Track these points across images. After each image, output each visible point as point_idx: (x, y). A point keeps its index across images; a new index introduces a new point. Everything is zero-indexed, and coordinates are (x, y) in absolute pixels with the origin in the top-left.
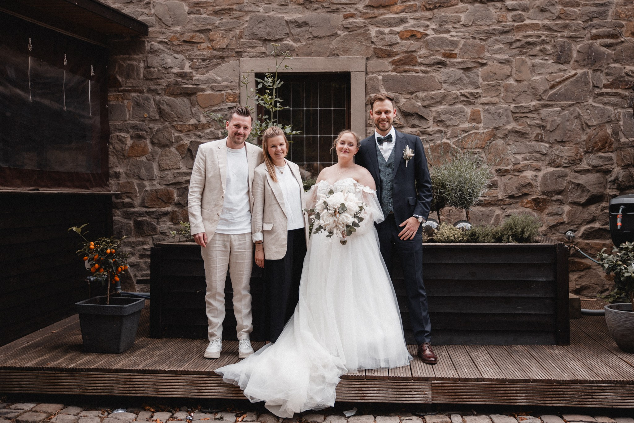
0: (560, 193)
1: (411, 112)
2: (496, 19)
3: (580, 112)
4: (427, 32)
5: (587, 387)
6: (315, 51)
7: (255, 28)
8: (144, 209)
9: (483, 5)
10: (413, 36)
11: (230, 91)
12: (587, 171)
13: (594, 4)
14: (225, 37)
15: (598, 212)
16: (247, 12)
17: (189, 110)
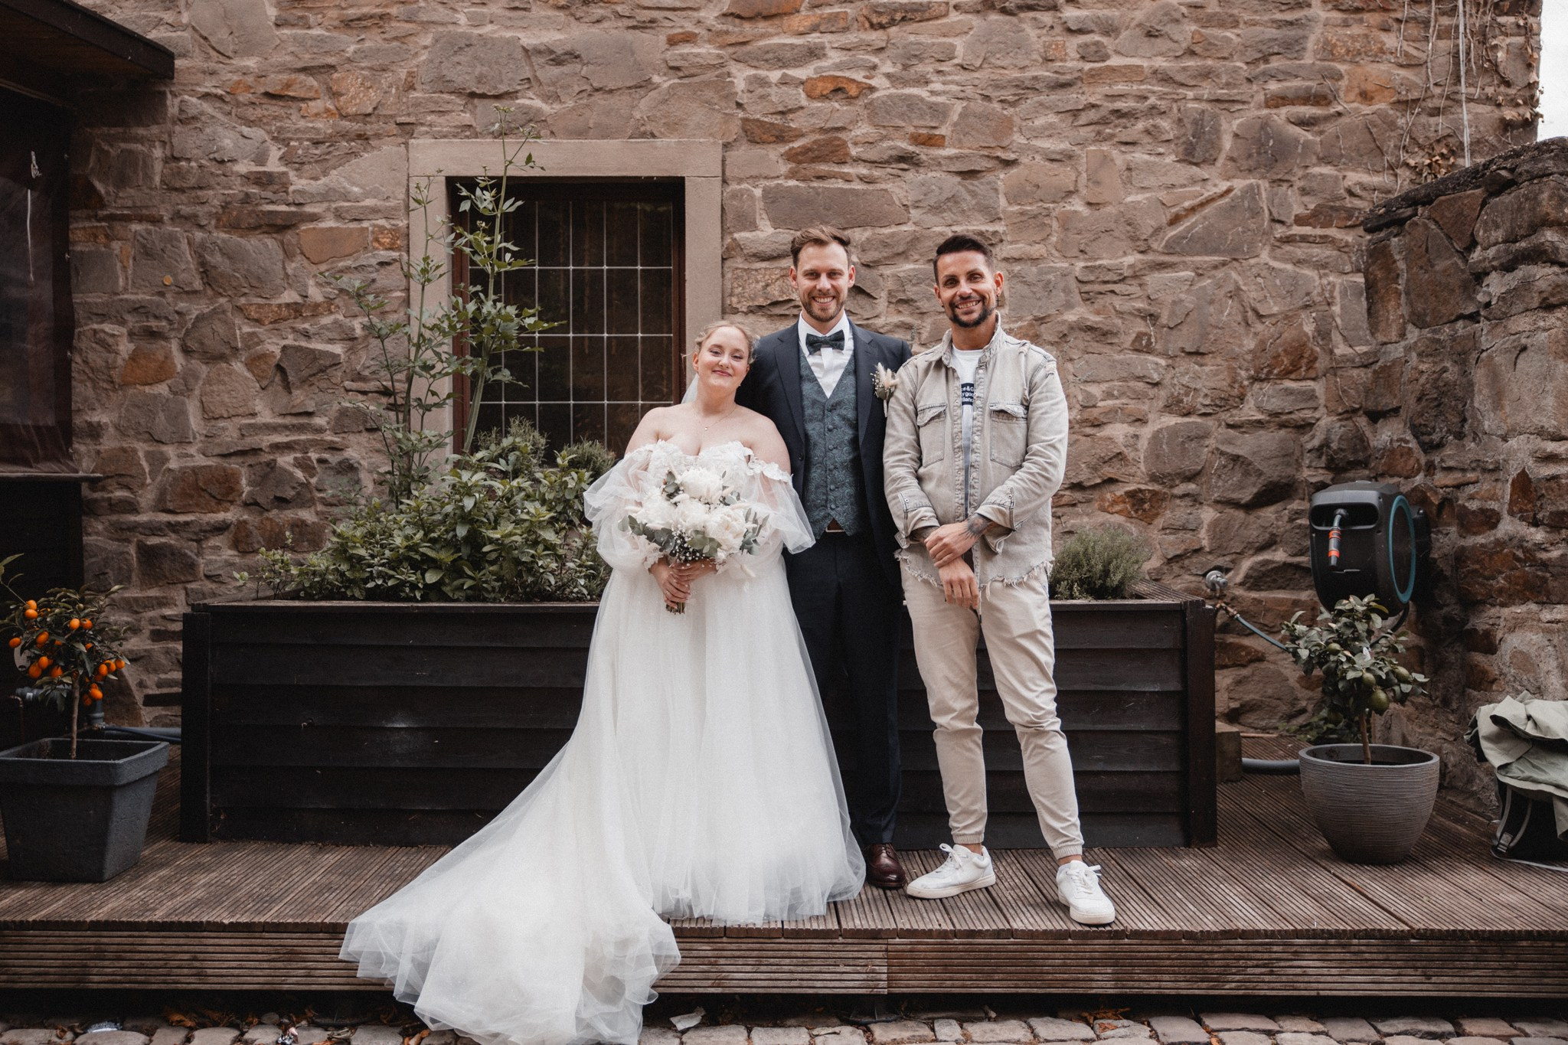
0: (1190, 478)
2: (1039, 54)
3: (1241, 283)
4: (873, 82)
5: (1260, 948)
6: (598, 125)
7: (446, 64)
8: (165, 518)
9: (1008, 18)
10: (838, 90)
11: (382, 222)
12: (1257, 425)
13: (1274, 21)
14: (371, 87)
15: (1283, 525)
16: (426, 25)
17: (280, 265)
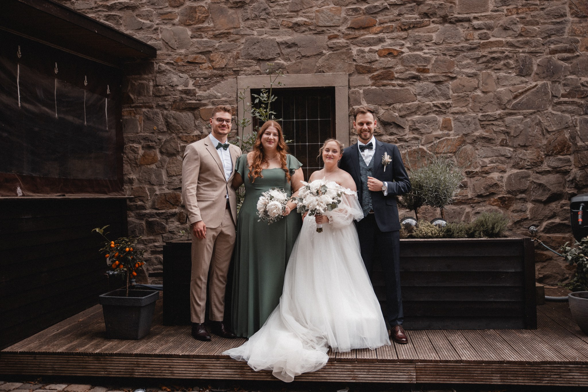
0: (523, 192)
1: (389, 121)
2: (464, 38)
3: (541, 119)
4: (403, 50)
6: (304, 69)
7: (250, 49)
8: (155, 211)
9: (452, 25)
10: (390, 54)
12: (548, 172)
13: (552, 22)
14: (224, 58)
15: (559, 209)
16: (243, 36)
17: (193, 123)
